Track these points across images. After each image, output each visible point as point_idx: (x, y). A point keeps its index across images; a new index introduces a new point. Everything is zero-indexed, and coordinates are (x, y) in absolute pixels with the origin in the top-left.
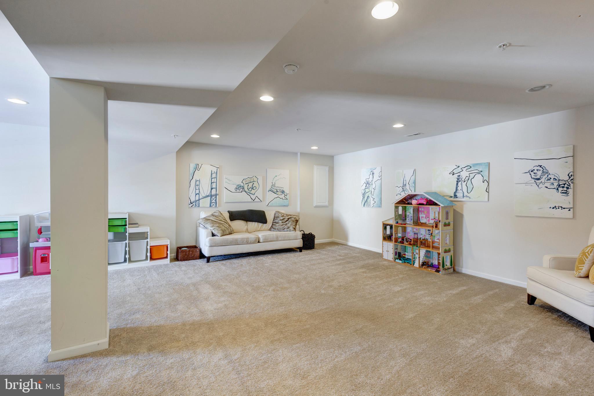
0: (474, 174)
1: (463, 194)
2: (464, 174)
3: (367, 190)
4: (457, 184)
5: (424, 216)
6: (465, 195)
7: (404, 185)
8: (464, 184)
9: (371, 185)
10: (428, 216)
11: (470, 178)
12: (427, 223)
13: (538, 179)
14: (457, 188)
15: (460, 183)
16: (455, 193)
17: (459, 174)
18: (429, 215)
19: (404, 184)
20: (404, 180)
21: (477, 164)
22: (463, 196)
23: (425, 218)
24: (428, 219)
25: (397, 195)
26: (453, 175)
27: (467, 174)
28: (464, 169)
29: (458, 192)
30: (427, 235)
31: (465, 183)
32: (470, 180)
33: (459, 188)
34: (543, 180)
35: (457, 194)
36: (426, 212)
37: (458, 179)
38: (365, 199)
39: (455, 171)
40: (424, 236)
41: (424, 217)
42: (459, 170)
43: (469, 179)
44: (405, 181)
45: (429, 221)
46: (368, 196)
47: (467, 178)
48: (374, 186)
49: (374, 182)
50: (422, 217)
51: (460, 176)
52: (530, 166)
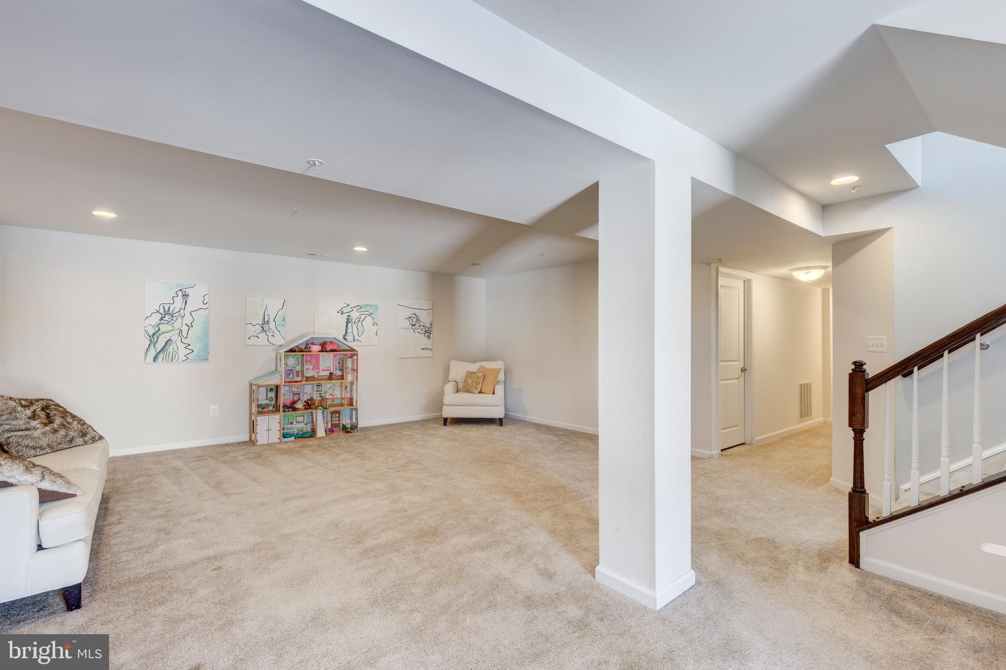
0: (365, 316)
1: (354, 337)
2: (354, 315)
3: (163, 328)
4: (347, 325)
5: (311, 367)
6: (355, 339)
7: (264, 322)
8: (355, 326)
9: (179, 318)
10: (316, 367)
11: (361, 320)
12: (316, 377)
13: (414, 325)
14: (346, 330)
15: (350, 325)
16: (344, 336)
17: (348, 314)
18: (319, 365)
19: (266, 321)
20: (264, 314)
21: (367, 305)
22: (354, 340)
23: (313, 369)
24: (317, 370)
25: (249, 338)
26: (342, 314)
27: (358, 315)
28: (355, 309)
29: (347, 335)
30: (315, 393)
31: (356, 324)
32: (360, 322)
33: (349, 330)
34: (416, 326)
35: (347, 337)
36: (313, 362)
37: (348, 320)
38: (157, 346)
39: (344, 310)
40: (310, 394)
41: (311, 369)
42: (349, 309)
43: (359, 320)
44: (266, 317)
45: (318, 372)
46: (169, 340)
47: (358, 319)
48: (188, 319)
49: (187, 312)
50: (307, 369)
51: (349, 316)
52: (409, 313)
